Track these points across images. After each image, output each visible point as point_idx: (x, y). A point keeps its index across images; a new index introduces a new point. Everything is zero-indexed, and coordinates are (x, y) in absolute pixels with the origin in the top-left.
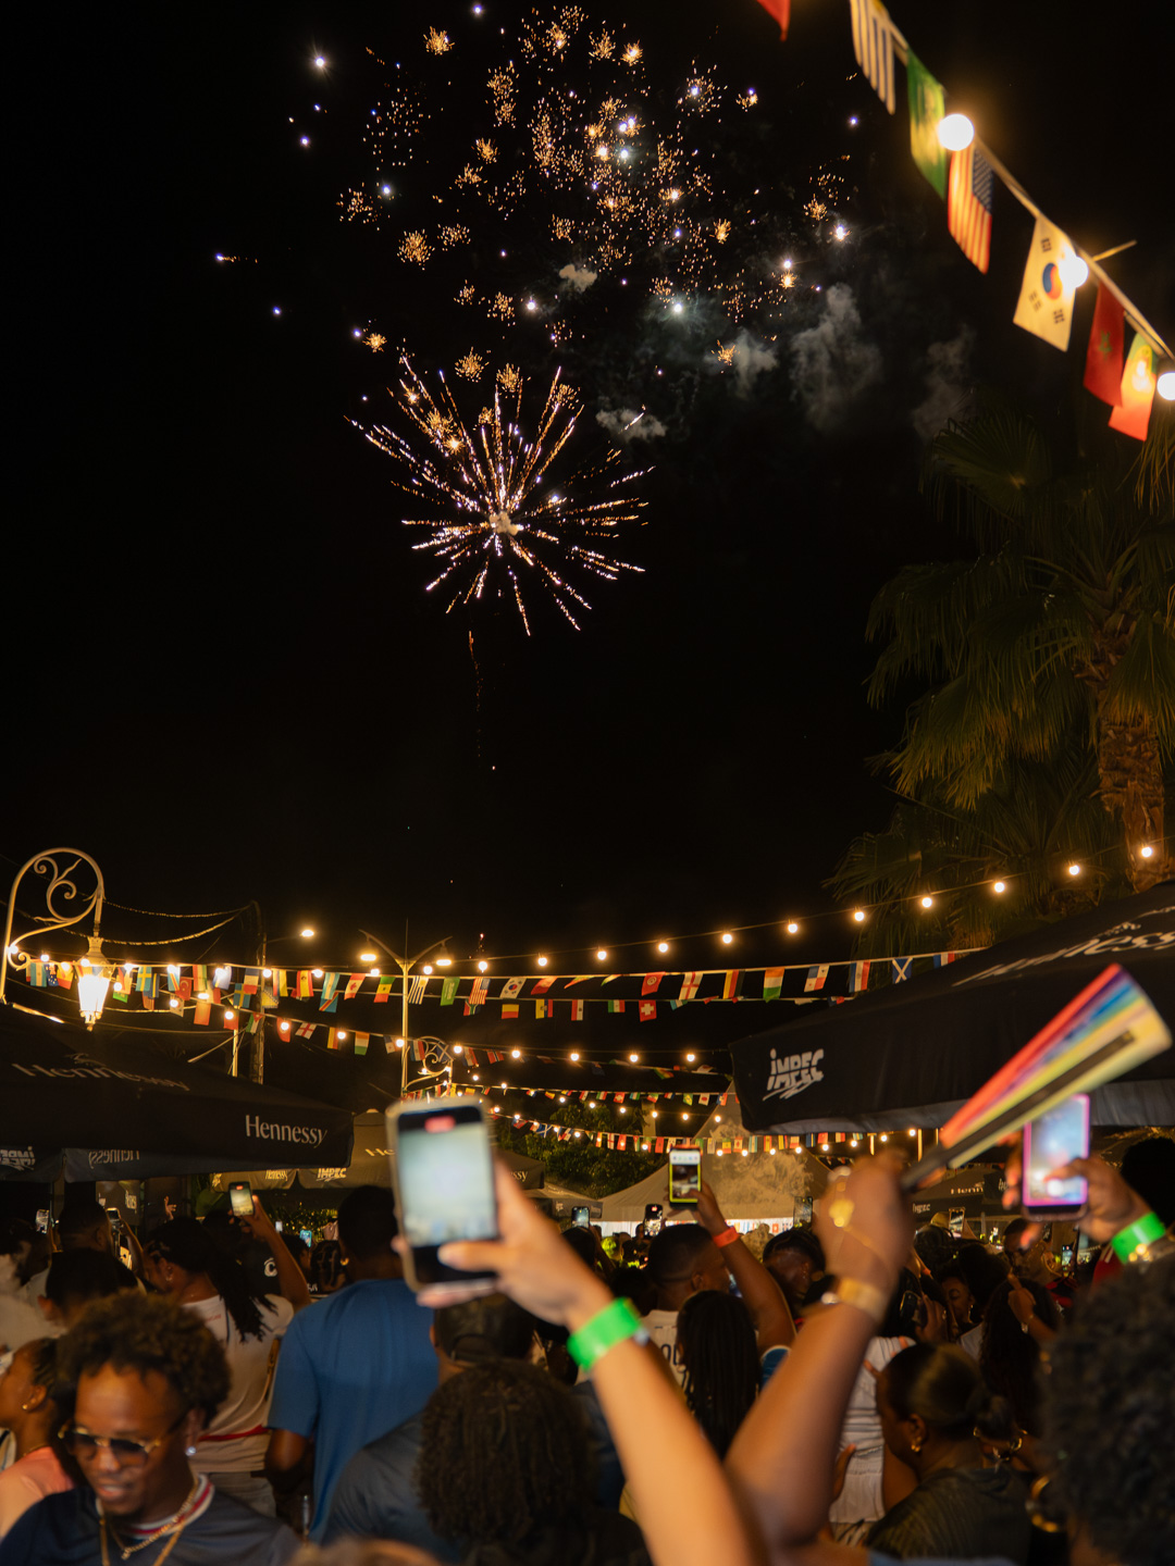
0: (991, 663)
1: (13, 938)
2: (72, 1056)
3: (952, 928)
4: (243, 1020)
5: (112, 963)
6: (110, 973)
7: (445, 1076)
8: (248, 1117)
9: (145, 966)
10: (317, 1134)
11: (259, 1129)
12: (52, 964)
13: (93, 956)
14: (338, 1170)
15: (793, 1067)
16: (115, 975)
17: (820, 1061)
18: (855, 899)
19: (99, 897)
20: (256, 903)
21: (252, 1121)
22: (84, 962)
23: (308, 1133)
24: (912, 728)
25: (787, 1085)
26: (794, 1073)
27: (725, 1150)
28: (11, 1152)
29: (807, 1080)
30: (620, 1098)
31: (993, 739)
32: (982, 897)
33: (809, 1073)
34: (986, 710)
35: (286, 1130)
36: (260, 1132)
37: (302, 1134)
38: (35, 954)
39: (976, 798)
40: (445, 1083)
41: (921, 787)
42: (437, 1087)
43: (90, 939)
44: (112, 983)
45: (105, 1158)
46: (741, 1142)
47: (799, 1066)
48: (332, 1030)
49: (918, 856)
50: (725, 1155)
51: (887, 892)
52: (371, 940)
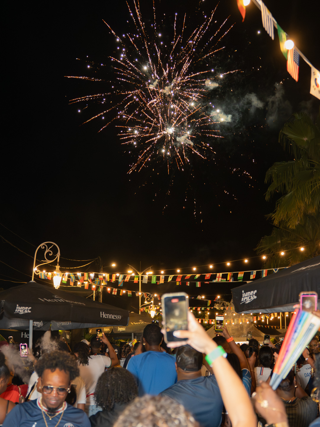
0: (299, 188)
1: (36, 266)
2: (54, 296)
3: (289, 261)
4: (98, 288)
5: (62, 272)
6: (62, 275)
7: (151, 303)
8: (101, 312)
9: (71, 273)
10: (119, 317)
11: (104, 315)
12: (46, 273)
13: (57, 271)
14: (123, 328)
15: (248, 295)
16: (63, 276)
17: (256, 293)
18: (263, 253)
19: (58, 255)
20: (100, 257)
21: (102, 313)
22: (55, 272)
23: (117, 316)
24: (278, 207)
25: (247, 300)
26: (248, 297)
27: (228, 323)
28: (37, 322)
29: (252, 298)
30: (199, 309)
31: (300, 209)
32: (297, 252)
33: (253, 296)
34: (298, 201)
35: (111, 316)
36: (104, 316)
37: (115, 317)
38: (41, 270)
39: (295, 226)
40: (151, 305)
41: (280, 223)
42: (149, 307)
43: (56, 266)
44: (62, 278)
45: (62, 324)
46: (232, 320)
47: (250, 295)
48: (121, 290)
49: (279, 242)
50: (228, 324)
51: (271, 252)
52: (131, 267)
